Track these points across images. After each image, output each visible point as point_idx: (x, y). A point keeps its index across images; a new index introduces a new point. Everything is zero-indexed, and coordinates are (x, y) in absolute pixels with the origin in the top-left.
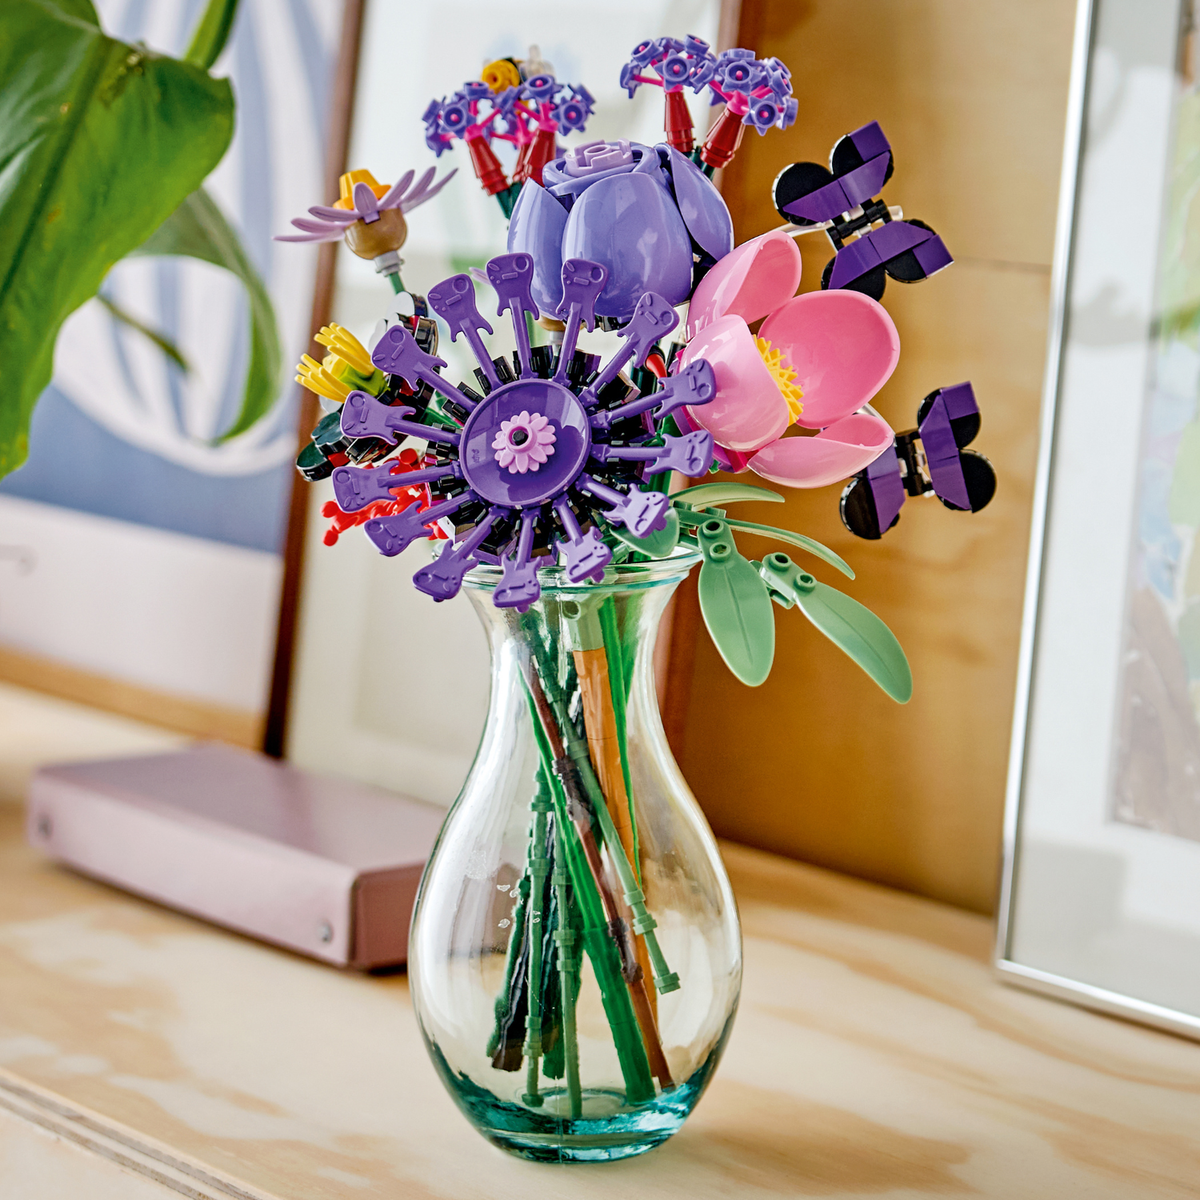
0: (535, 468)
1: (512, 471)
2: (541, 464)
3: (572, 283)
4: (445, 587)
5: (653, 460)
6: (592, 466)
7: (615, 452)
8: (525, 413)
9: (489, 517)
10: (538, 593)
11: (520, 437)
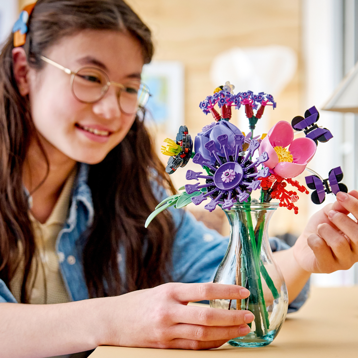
0: (231, 181)
1: (226, 182)
2: (232, 180)
3: (236, 140)
4: (211, 208)
5: (257, 176)
6: (244, 179)
7: (249, 176)
8: (228, 170)
9: (221, 193)
10: (233, 205)
11: (227, 175)
